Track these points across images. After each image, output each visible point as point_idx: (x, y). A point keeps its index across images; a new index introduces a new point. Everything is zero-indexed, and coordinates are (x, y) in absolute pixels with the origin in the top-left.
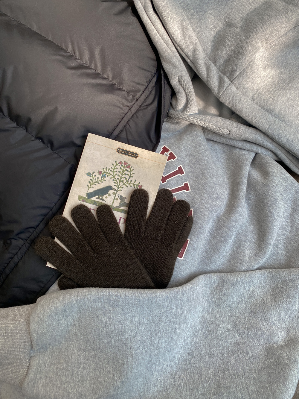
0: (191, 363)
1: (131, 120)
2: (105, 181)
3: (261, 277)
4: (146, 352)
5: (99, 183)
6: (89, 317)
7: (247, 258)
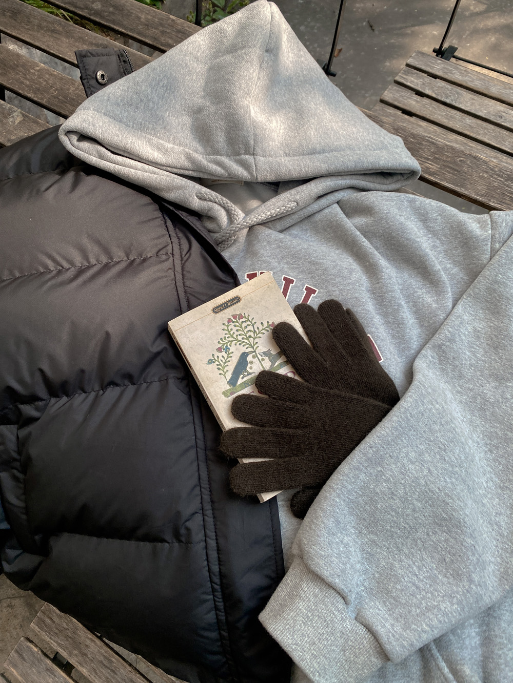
0: (502, 457)
1: (185, 280)
2: (233, 352)
3: (466, 308)
4: (457, 479)
5: (229, 361)
6: (366, 503)
7: (434, 306)
